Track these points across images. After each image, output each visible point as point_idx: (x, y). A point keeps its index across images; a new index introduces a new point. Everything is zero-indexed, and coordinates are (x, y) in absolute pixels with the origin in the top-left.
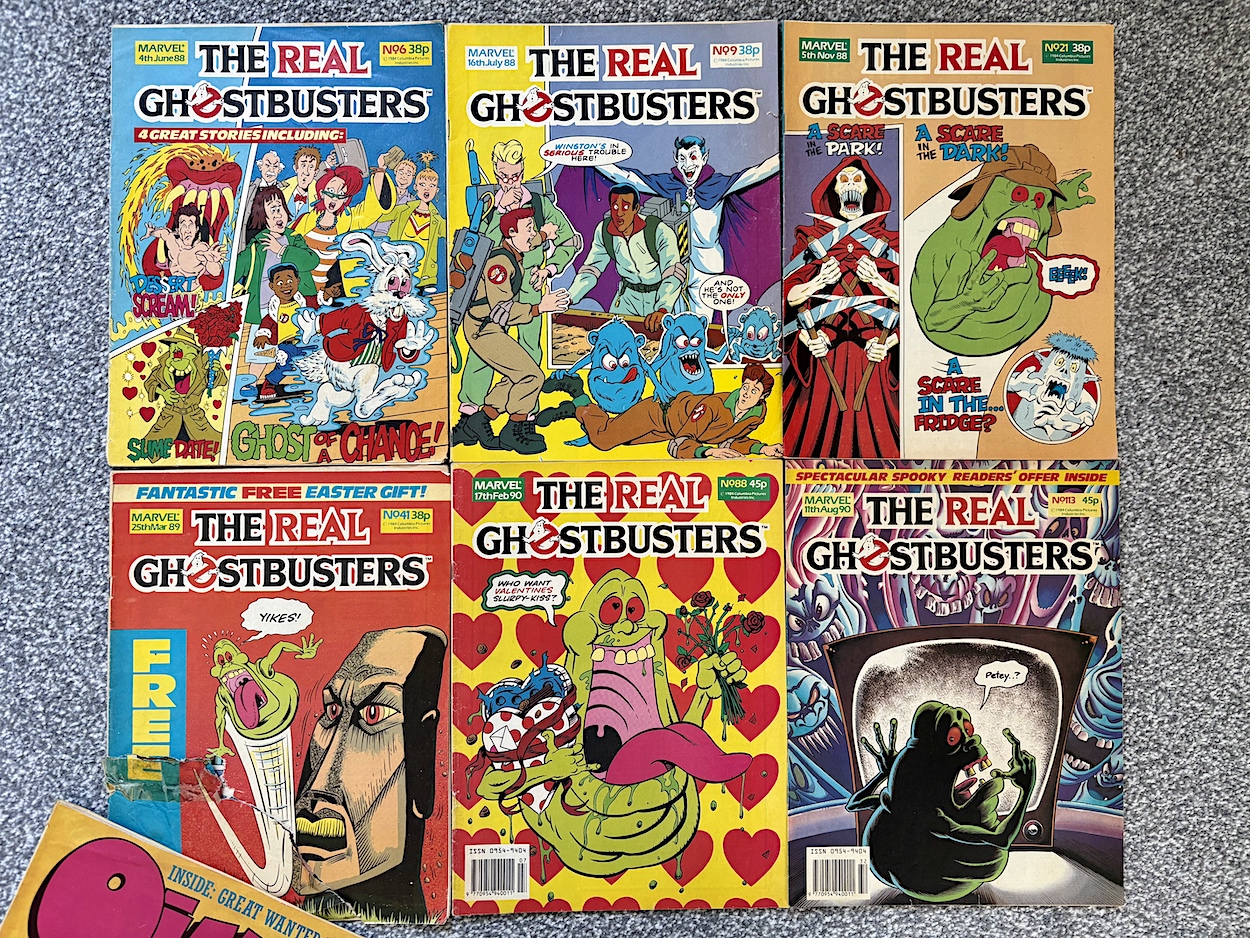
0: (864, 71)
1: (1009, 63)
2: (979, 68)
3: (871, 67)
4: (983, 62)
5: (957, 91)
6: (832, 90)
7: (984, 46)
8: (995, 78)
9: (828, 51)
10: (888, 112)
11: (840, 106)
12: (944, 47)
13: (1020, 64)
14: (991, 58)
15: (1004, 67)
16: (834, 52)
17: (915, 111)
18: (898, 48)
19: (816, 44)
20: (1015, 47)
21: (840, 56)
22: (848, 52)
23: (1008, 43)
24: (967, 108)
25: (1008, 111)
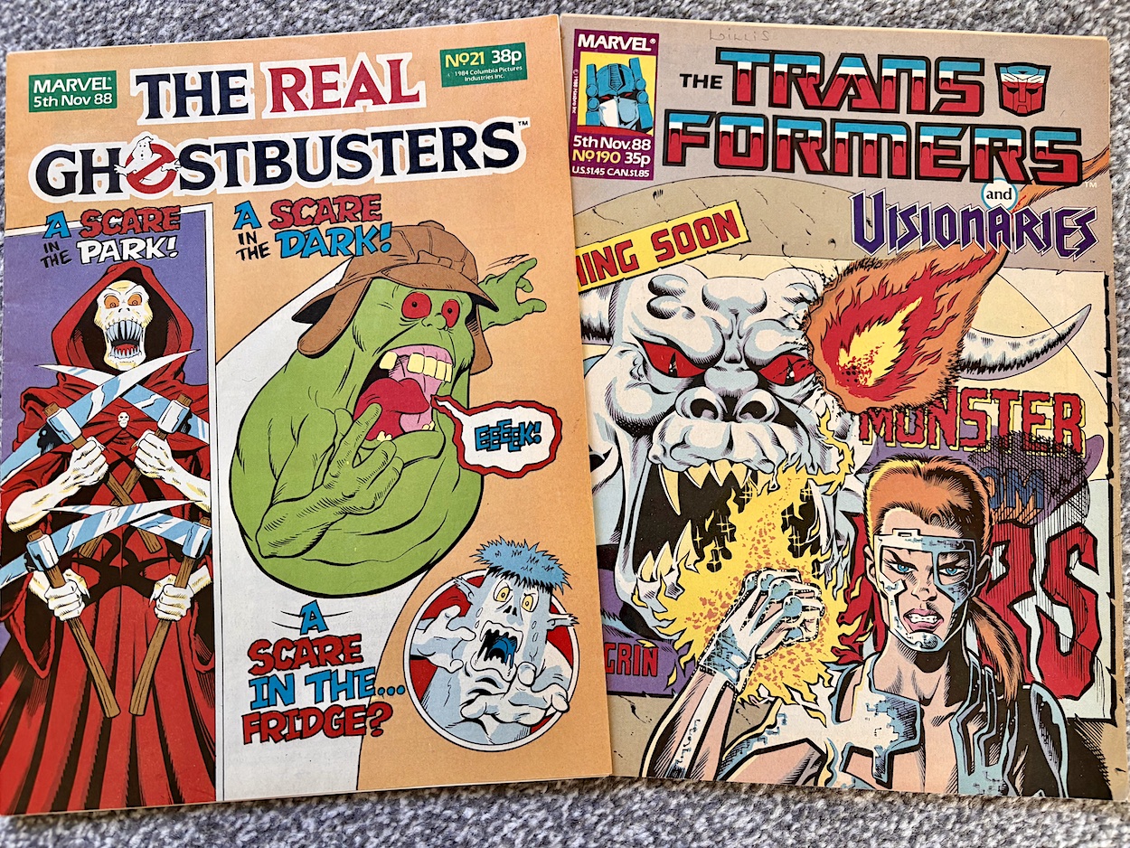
0: (143, 121)
1: (386, 92)
2: (336, 104)
3: (155, 112)
4: (342, 94)
5: (301, 143)
6: (87, 155)
7: (343, 69)
8: (363, 118)
9: (79, 93)
10: (185, 184)
11: (101, 180)
12: (277, 74)
13: (405, 92)
14: (356, 86)
15: (378, 100)
16: (90, 92)
17: (233, 181)
18: (199, 79)
19: (59, 84)
20: (395, 65)
21: (99, 99)
22: (114, 92)
23: (383, 60)
24: (320, 169)
25: (388, 170)
